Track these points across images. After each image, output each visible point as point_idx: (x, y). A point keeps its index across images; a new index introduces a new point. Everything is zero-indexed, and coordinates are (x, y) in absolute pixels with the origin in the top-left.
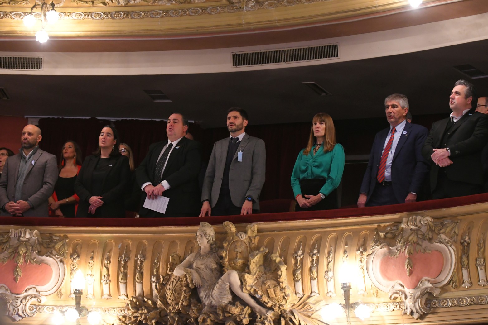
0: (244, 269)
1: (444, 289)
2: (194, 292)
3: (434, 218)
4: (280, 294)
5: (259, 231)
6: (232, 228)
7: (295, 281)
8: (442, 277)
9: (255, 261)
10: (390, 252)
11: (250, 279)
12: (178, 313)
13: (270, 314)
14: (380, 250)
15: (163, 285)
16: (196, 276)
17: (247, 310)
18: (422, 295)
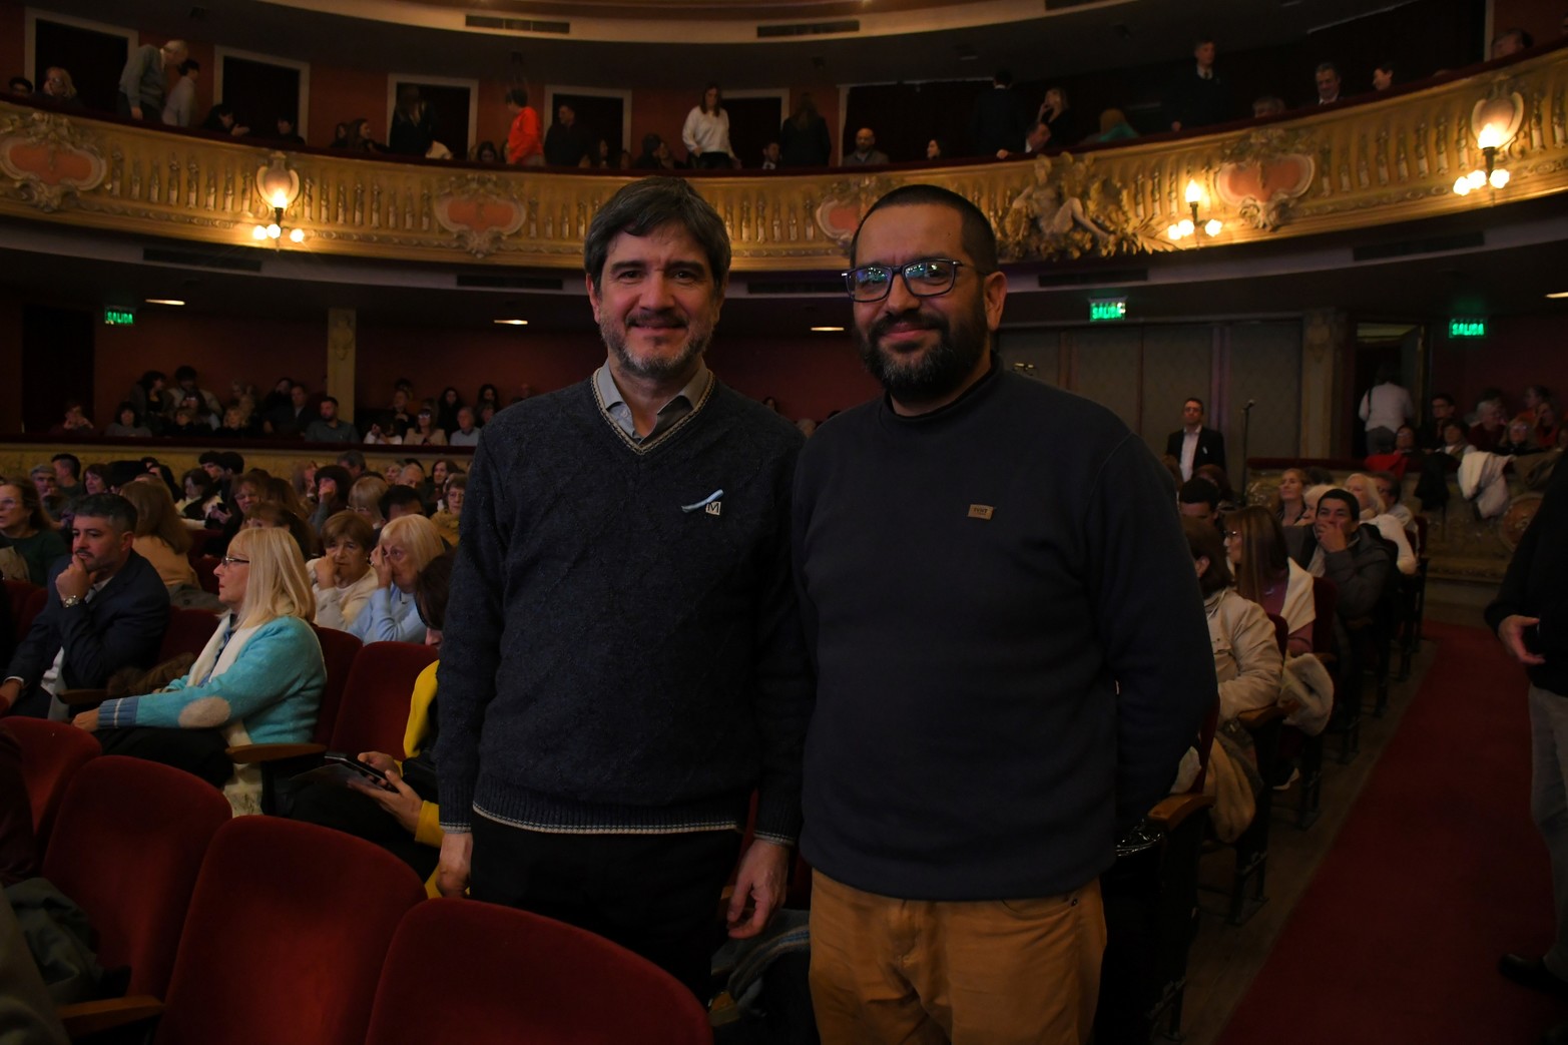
0: (1084, 196)
1: (1301, 199)
2: (1033, 223)
3: (1287, 130)
4: (1122, 218)
5: (1096, 160)
6: (1068, 157)
7: (1137, 204)
8: (1298, 188)
9: (1094, 189)
10: (1239, 168)
11: (1092, 206)
12: (1018, 243)
13: (1112, 238)
14: (1228, 167)
15: (1002, 219)
16: (1035, 206)
17: (1088, 236)
18: (1275, 208)
